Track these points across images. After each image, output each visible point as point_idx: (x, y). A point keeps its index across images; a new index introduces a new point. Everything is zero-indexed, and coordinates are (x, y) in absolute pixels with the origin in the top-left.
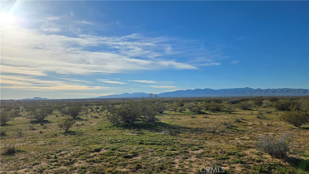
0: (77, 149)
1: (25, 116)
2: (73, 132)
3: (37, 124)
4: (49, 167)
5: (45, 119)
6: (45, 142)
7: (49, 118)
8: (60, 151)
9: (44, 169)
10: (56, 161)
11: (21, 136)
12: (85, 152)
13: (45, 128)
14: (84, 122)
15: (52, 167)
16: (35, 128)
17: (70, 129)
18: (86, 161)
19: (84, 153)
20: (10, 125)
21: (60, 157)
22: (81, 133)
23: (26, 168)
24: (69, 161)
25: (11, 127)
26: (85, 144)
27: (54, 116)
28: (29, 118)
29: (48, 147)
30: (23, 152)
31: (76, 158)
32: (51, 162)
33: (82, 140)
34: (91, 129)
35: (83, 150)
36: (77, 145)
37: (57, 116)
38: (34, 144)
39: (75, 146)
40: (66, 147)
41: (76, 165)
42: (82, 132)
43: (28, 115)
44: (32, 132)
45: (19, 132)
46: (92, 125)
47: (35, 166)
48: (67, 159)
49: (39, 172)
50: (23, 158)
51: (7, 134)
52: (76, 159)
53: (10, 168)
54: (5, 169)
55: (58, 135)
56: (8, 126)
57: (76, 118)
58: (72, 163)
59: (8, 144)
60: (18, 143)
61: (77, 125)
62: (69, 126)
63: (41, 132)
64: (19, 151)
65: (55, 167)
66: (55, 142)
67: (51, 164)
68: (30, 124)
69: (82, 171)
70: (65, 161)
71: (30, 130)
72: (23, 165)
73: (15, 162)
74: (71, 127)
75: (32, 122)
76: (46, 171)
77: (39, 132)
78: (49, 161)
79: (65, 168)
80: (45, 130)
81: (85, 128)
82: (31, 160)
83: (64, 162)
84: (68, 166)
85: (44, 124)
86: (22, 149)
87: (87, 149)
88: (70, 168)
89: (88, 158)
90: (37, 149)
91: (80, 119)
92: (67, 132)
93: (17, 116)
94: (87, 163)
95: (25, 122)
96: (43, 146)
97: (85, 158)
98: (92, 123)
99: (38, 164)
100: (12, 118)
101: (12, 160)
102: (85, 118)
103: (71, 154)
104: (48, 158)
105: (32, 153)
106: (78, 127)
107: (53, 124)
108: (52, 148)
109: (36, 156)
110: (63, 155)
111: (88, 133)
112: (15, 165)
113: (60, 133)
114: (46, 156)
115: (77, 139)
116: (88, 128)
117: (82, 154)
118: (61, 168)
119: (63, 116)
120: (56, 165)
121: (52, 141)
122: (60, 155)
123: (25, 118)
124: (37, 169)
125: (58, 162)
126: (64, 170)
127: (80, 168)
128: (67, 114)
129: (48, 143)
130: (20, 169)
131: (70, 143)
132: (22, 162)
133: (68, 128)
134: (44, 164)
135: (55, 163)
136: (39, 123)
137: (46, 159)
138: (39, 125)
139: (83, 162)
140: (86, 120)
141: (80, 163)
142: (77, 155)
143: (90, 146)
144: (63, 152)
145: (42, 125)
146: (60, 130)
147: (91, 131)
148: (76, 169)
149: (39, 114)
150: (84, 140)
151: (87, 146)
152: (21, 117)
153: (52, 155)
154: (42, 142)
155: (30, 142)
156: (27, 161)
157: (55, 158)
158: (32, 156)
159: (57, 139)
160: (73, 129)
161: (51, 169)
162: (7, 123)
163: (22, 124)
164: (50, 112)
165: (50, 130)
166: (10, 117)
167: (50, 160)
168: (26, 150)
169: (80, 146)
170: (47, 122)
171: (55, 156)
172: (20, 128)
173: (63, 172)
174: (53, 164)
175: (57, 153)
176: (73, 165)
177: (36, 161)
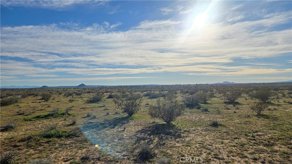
0: (275, 133)
1: (219, 97)
2: (266, 116)
3: (230, 104)
4: (248, 143)
5: (236, 101)
6: (240, 121)
7: (239, 100)
8: (257, 132)
9: (245, 144)
10: (254, 140)
11: (219, 113)
12: (284, 137)
13: (238, 109)
14: (276, 107)
15: (251, 144)
16: (229, 108)
17: (262, 113)
18: (287, 146)
19: (283, 139)
20: (210, 104)
21: (257, 137)
22: (276, 118)
23: (229, 140)
24: (268, 143)
25: (211, 105)
26: (282, 129)
27: (243, 99)
28: (222, 99)
29: (244, 126)
30: (224, 126)
31: (274, 141)
32: (250, 139)
33: (279, 125)
34: (286, 115)
35: (282, 135)
36: (274, 129)
37: (246, 99)
38: (231, 121)
39: (271, 129)
40: (261, 129)
41: (276, 148)
42: (276, 116)
43: (221, 97)
44: (227, 111)
45: (217, 109)
46: (287, 110)
47: (236, 140)
48: (265, 140)
49: (241, 146)
50: (226, 131)
51: (209, 110)
52: (275, 143)
53: (217, 136)
54: (213, 137)
55: (251, 116)
56: (208, 104)
57: (267, 102)
58: (272, 146)
59: (212, 118)
60: (218, 119)
61: (269, 110)
62: (261, 109)
63: (235, 112)
64: (221, 125)
65: (255, 145)
66: (250, 123)
67: (250, 141)
68: (225, 104)
69: (284, 156)
70: (264, 141)
71: (225, 109)
72: (226, 137)
73: (219, 133)
74: (263, 111)
75: (225, 103)
76: (247, 146)
77: (233, 111)
78: (247, 138)
79: (265, 148)
80: (238, 111)
81: (279, 113)
82: (231, 134)
83: (262, 142)
84: (268, 147)
85: (236, 105)
86: (223, 124)
87: (286, 134)
88: (270, 150)
89: (289, 144)
90: (234, 126)
91: (271, 103)
92: (259, 115)
93: (213, 97)
94: (289, 149)
95: (220, 102)
96: (239, 124)
97: (285, 144)
98: (287, 109)
99: (239, 138)
100: (211, 99)
101: (217, 131)
102: (277, 103)
103: (269, 137)
104: (246, 135)
105: (231, 128)
106: (270, 111)
107: (244, 106)
108: (248, 128)
109: (236, 131)
110: (260, 136)
111: (284, 119)
112: (220, 135)
113: (252, 115)
114: (244, 133)
115: (272, 123)
116: (282, 114)
117: (281, 139)
118: (260, 147)
119: (252, 99)
120: (255, 144)
121: (246, 121)
122: (257, 135)
123: (219, 99)
124: (238, 143)
125: (257, 141)
126: (265, 150)
127: (281, 152)
128: (256, 97)
129: (243, 122)
130: (224, 140)
131: (266, 126)
132: (225, 134)
133: (260, 111)
134: (243, 140)
135: (254, 141)
136: (231, 104)
137: (244, 136)
138: (232, 105)
139: (284, 147)
140: (279, 105)
141: (280, 147)
142: (275, 139)
143: (289, 133)
144: (259, 133)
145: (234, 106)
146: (252, 112)
147: (287, 117)
148: (277, 151)
149: (231, 96)
150: (280, 125)
151: (286, 132)
152: (216, 98)
153: (249, 133)
154: (238, 120)
155: (228, 119)
156: (229, 134)
157: (253, 137)
158: (232, 131)
159: (251, 120)
160: (265, 112)
161: (251, 145)
162: (207, 102)
163: (218, 103)
164: (239, 95)
165: (242, 111)
166: (209, 97)
167: (249, 137)
168: (226, 125)
169: (277, 130)
170: (237, 103)
171: (253, 135)
172: (217, 107)
173: (263, 151)
174: (252, 141)
175: (253, 132)
176: (273, 148)
177: (236, 136)
